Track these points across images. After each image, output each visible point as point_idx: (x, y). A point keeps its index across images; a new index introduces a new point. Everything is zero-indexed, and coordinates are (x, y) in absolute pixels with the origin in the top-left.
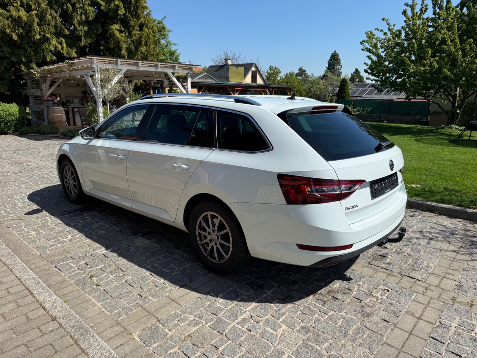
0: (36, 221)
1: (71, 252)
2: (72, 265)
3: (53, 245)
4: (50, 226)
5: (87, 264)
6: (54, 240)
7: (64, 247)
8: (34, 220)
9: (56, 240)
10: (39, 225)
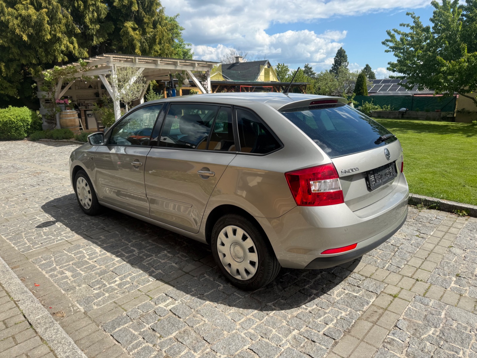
0: (69, 254)
1: (126, 307)
2: (133, 332)
3: (98, 296)
4: (89, 263)
5: (153, 330)
6: (98, 286)
7: (114, 298)
8: (67, 253)
9: (101, 285)
10: (74, 261)
